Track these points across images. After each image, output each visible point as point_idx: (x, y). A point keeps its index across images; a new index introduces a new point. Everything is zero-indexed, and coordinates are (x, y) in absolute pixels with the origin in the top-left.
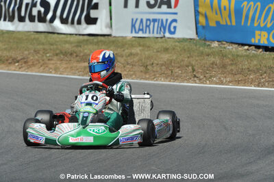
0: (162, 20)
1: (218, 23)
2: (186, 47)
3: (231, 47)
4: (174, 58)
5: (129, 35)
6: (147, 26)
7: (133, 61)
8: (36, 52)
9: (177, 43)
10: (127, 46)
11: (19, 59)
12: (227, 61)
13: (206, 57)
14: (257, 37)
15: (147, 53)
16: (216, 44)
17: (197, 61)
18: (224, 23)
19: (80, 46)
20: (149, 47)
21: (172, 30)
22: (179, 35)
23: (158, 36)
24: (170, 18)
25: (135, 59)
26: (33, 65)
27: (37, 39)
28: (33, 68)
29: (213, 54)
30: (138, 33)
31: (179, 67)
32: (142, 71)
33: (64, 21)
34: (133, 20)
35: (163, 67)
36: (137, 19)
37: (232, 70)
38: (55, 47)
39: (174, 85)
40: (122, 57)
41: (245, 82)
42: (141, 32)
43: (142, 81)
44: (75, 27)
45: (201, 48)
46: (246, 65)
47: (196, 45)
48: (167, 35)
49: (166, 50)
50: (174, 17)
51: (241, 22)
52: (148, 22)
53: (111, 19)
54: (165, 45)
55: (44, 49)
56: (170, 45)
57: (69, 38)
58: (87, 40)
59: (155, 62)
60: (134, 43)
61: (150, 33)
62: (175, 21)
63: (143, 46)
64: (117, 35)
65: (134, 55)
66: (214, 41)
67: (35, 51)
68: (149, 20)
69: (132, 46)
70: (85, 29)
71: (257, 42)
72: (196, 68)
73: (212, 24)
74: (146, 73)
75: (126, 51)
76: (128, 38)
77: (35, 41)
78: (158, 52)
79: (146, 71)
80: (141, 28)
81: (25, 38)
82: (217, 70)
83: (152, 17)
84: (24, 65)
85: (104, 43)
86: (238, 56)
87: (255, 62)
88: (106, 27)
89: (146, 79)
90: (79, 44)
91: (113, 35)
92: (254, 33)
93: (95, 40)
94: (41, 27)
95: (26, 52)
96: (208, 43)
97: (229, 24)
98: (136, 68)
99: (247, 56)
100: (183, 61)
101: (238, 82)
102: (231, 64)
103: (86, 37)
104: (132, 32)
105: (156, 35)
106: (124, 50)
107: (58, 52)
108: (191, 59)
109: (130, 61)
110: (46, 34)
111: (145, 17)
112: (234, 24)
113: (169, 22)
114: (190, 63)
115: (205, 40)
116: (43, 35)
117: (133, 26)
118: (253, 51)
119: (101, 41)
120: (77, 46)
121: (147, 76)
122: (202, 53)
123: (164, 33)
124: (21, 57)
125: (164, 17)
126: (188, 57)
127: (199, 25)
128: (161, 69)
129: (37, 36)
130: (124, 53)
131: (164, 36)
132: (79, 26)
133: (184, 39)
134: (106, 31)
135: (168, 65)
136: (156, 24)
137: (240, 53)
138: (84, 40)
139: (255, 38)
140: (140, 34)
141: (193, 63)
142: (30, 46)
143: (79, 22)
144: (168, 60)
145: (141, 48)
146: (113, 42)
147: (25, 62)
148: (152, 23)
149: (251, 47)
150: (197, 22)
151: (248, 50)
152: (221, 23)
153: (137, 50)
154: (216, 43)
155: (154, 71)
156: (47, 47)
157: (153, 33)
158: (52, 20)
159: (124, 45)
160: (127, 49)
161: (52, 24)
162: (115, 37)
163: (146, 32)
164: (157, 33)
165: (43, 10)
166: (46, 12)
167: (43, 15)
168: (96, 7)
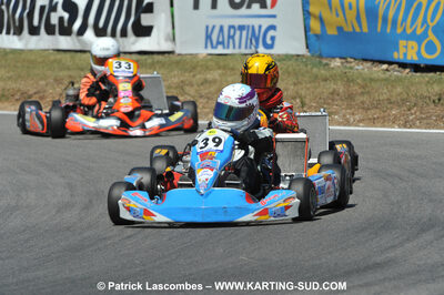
0: (253, 27)
1: (340, 29)
2: (290, 69)
3: (361, 67)
5: (202, 51)
6: (229, 37)
7: (210, 93)
8: (58, 81)
10: (199, 68)
11: (30, 93)
12: (355, 88)
13: (322, 83)
14: (402, 50)
16: (337, 63)
17: (308, 89)
18: (351, 30)
20: (233, 69)
21: (269, 42)
22: (279, 49)
23: (247, 51)
24: (266, 23)
27: (59, 62)
29: (333, 78)
30: (216, 47)
33: (100, 32)
34: (208, 28)
36: (214, 27)
37: (363, 103)
40: (192, 85)
41: (384, 121)
42: (220, 47)
45: (315, 70)
46: (384, 94)
47: (306, 66)
48: (261, 49)
50: (271, 22)
51: (376, 27)
53: (173, 27)
60: (210, 63)
61: (234, 47)
62: (273, 27)
63: (224, 68)
64: (184, 52)
65: (210, 82)
66: (334, 58)
67: (56, 80)
68: (233, 27)
69: (208, 68)
70: (133, 44)
71: (401, 57)
72: (307, 101)
73: (332, 31)
75: (198, 76)
76: (201, 57)
77: (56, 65)
80: (221, 40)
81: (39, 60)
82: (340, 102)
83: (238, 22)
85: (163, 65)
86: (372, 80)
87: (399, 90)
88: (166, 40)
91: (177, 52)
92: (397, 44)
93: (149, 61)
94: (65, 42)
95: (43, 83)
96: (325, 61)
97: (358, 30)
99: (386, 80)
100: (287, 89)
101: (373, 121)
102: (362, 93)
104: (206, 47)
105: (243, 51)
106: (194, 76)
108: (300, 86)
109: (204, 92)
110: (73, 54)
111: (226, 23)
112: (365, 30)
113: (263, 30)
114: (297, 93)
115: (320, 56)
116: (68, 55)
117: (208, 37)
118: (396, 72)
119: (158, 62)
122: (316, 76)
123: (257, 47)
124: (35, 90)
125: (256, 22)
126: (295, 84)
127: (311, 33)
129: (59, 56)
130: (194, 80)
132: (124, 39)
133: (287, 56)
134: (166, 47)
136: (244, 33)
137: (375, 76)
139: (398, 51)
140: (220, 50)
141: (303, 93)
142: (49, 73)
143: (124, 34)
145: (220, 71)
146: (178, 63)
148: (238, 33)
149: (393, 66)
150: (307, 29)
151: (387, 70)
152: (345, 29)
153: (215, 74)
154: (338, 60)
156: (72, 73)
157: (240, 47)
158: (82, 31)
159: (194, 68)
160: (200, 73)
161: (80, 38)
162: (180, 55)
163: (228, 47)
164: (246, 47)
165: (66, 15)
166: (72, 21)
167: (67, 24)
168: (149, 9)
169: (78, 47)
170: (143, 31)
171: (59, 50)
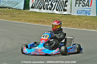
0: (86, 10)
2: (93, 19)
4: (89, 22)
5: (76, 15)
6: (81, 12)
8: (47, 19)
9: (90, 18)
11: (42, 21)
15: (81, 20)
19: (61, 18)
20: (82, 18)
24: (89, 10)
25: (77, 22)
26: (46, 23)
27: (48, 15)
28: (46, 24)
30: (79, 14)
31: (90, 25)
32: (78, 26)
34: (77, 10)
35: (85, 25)
36: (79, 10)
38: (53, 18)
39: (87, 31)
40: (73, 21)
42: (80, 14)
43: (78, 29)
44: (60, 12)
48: (88, 15)
49: (87, 20)
50: (90, 10)
52: (82, 11)
55: (50, 18)
58: (63, 16)
59: (83, 23)
62: (90, 11)
69: (77, 18)
70: (63, 12)
74: (79, 26)
75: (75, 20)
76: (76, 16)
78: (84, 20)
79: (80, 26)
83: (83, 9)
84: (43, 23)
88: (69, 12)
89: (79, 28)
90: (61, 17)
94: (50, 11)
95: (44, 19)
98: (77, 25)
100: (91, 23)
103: (63, 15)
104: (77, 14)
105: (84, 15)
107: (54, 19)
108: (94, 23)
109: (75, 23)
111: (81, 9)
116: (51, 14)
117: (77, 12)
119: (67, 16)
120: (60, 18)
121: (80, 27)
123: (87, 14)
125: (87, 10)
128: (84, 25)
131: (87, 15)
135: (86, 24)
136: (84, 12)
138: (62, 16)
140: (79, 15)
142: (46, 17)
144: (87, 23)
145: (79, 19)
146: (71, 17)
147: (44, 22)
148: (83, 11)
153: (78, 19)
155: (82, 26)
156: (51, 18)
157: (83, 14)
159: (74, 18)
160: (75, 19)
161: (53, 11)
162: (72, 15)
164: (84, 14)
165: (51, 6)
166: (52, 7)
167: (51, 8)
168: (66, 6)
169: (52, 13)
170: (65, 10)
171: (49, 13)
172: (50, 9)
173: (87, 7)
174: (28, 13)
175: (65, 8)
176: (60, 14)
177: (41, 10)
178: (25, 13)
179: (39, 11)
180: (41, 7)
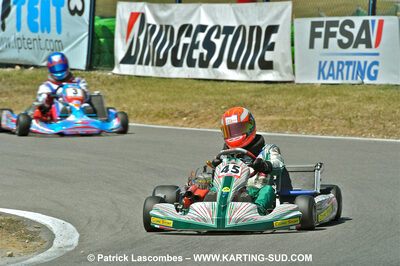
0: (359, 63)
2: (394, 96)
5: (316, 81)
6: (338, 70)
9: (382, 91)
21: (373, 74)
24: (370, 60)
30: (327, 79)
34: (320, 63)
36: (326, 62)
42: (331, 78)
44: (245, 73)
48: (366, 81)
50: (374, 58)
52: (341, 65)
53: (293, 62)
54: (367, 93)
56: (373, 93)
57: (242, 86)
58: (262, 89)
61: (342, 78)
62: (376, 63)
63: (339, 95)
64: (301, 82)
68: (342, 62)
70: (259, 74)
76: (319, 86)
83: (345, 59)
88: (287, 72)
91: (297, 81)
94: (202, 73)
103: (264, 85)
104: (319, 78)
105: (350, 81)
110: (213, 82)
111: (336, 60)
113: (368, 65)
116: (209, 83)
117: (321, 70)
123: (362, 78)
125: (362, 59)
129: (202, 84)
131: (363, 83)
132: (252, 71)
133: (388, 85)
134: (288, 78)
136: (351, 68)
140: (330, 81)
148: (346, 67)
157: (347, 79)
158: (217, 65)
161: (215, 69)
162: (298, 84)
163: (337, 78)
164: (353, 78)
165: (205, 52)
166: (210, 56)
167: (205, 59)
168: (271, 47)
169: (213, 77)
170: (267, 66)
171: (199, 79)
172: (204, 64)
173: (362, 48)
174: (112, 84)
175: (269, 56)
176: (248, 79)
177: (164, 67)
178: (98, 83)
179: (156, 72)
180: (161, 57)
